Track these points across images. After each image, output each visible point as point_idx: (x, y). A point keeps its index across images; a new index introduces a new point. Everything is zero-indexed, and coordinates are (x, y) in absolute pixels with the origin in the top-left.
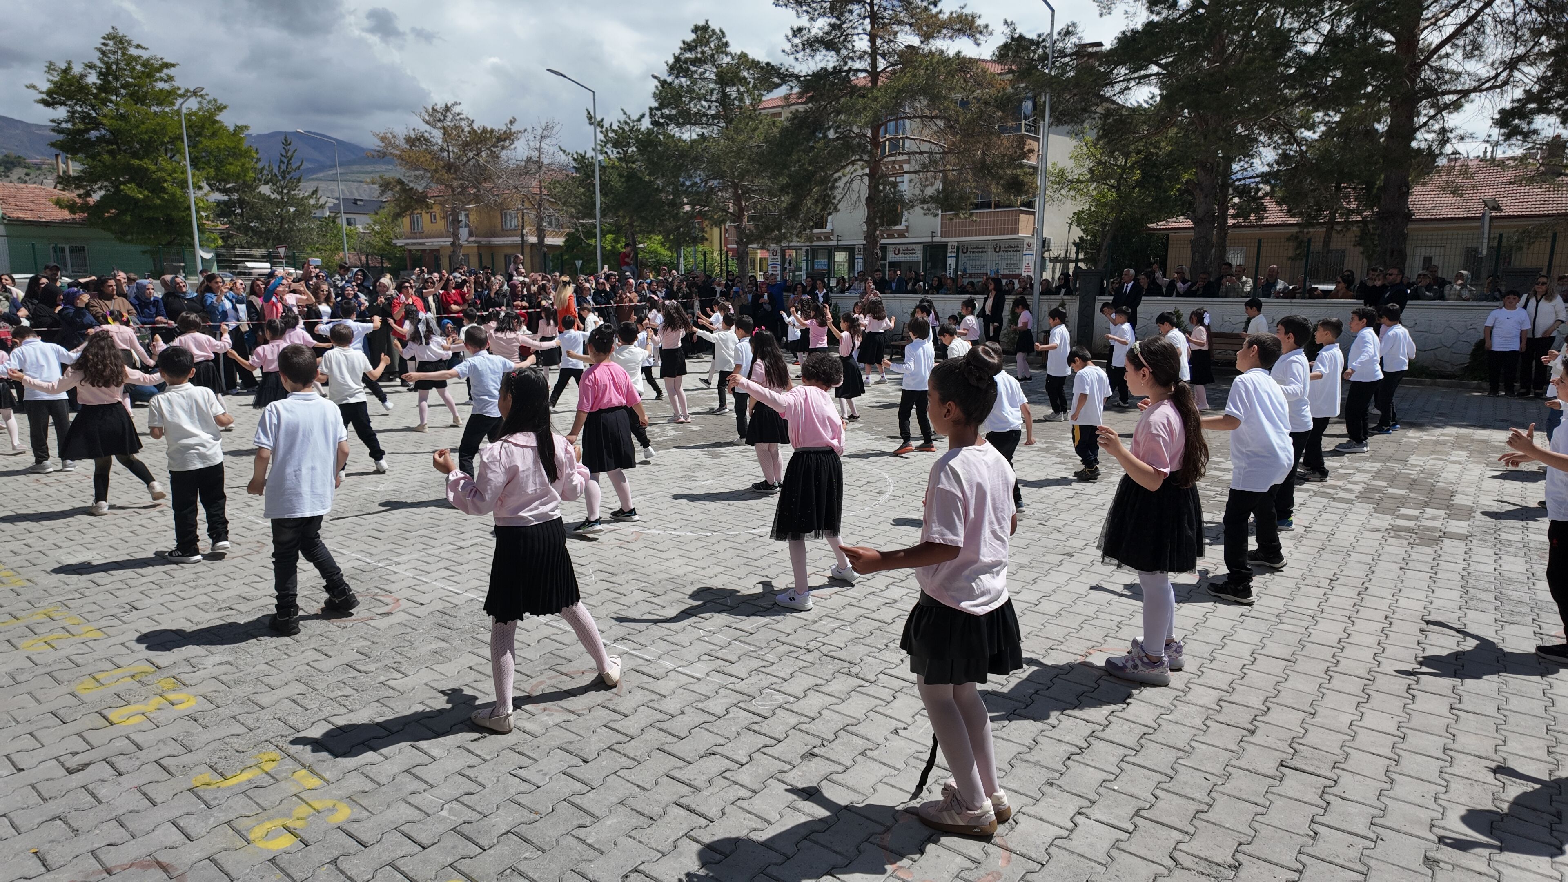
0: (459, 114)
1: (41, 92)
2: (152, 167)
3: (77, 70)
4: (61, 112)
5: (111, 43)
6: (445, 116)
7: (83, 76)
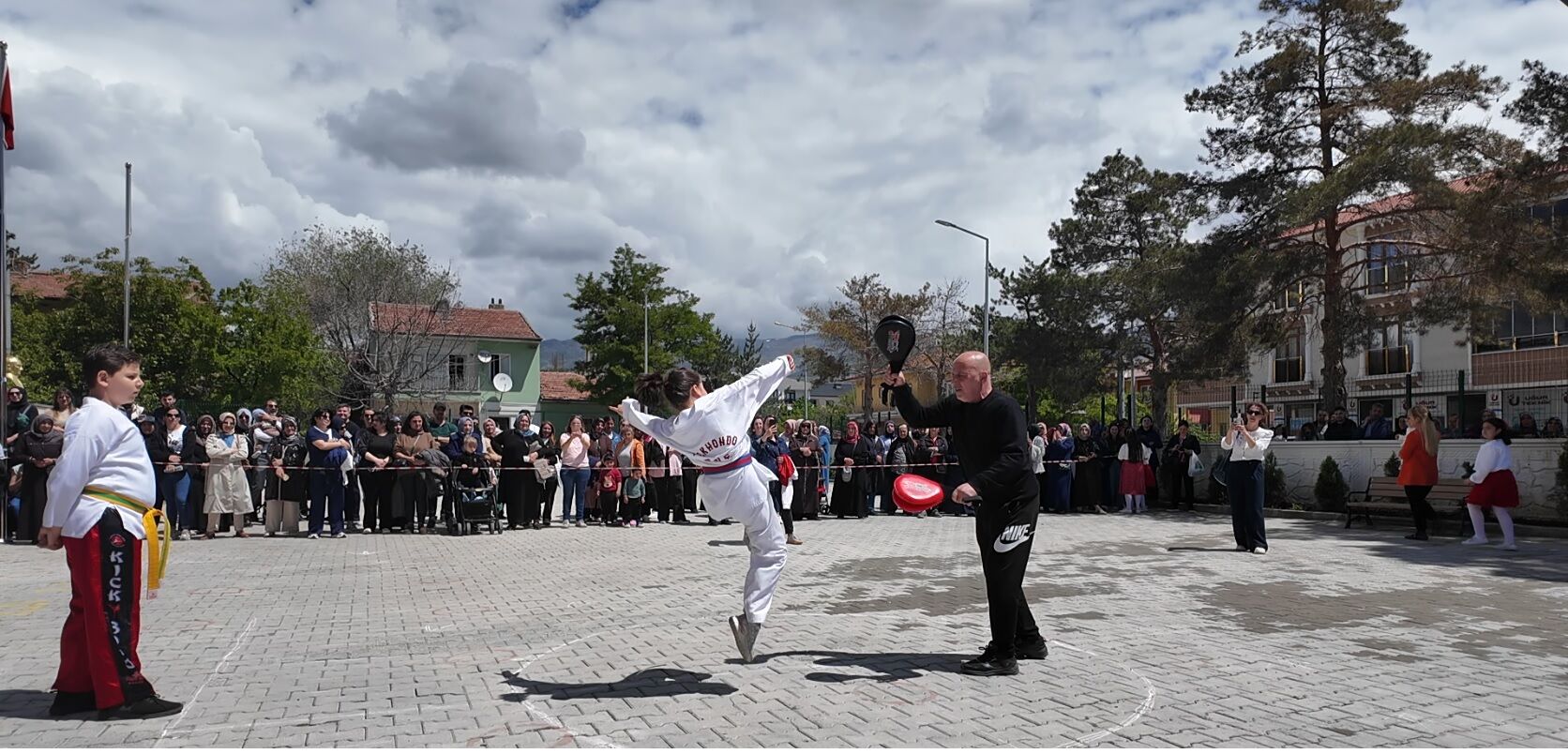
0: (877, 285)
1: (573, 299)
2: (636, 351)
3: (596, 278)
4: (586, 311)
5: (621, 255)
6: (864, 288)
7: (599, 283)
